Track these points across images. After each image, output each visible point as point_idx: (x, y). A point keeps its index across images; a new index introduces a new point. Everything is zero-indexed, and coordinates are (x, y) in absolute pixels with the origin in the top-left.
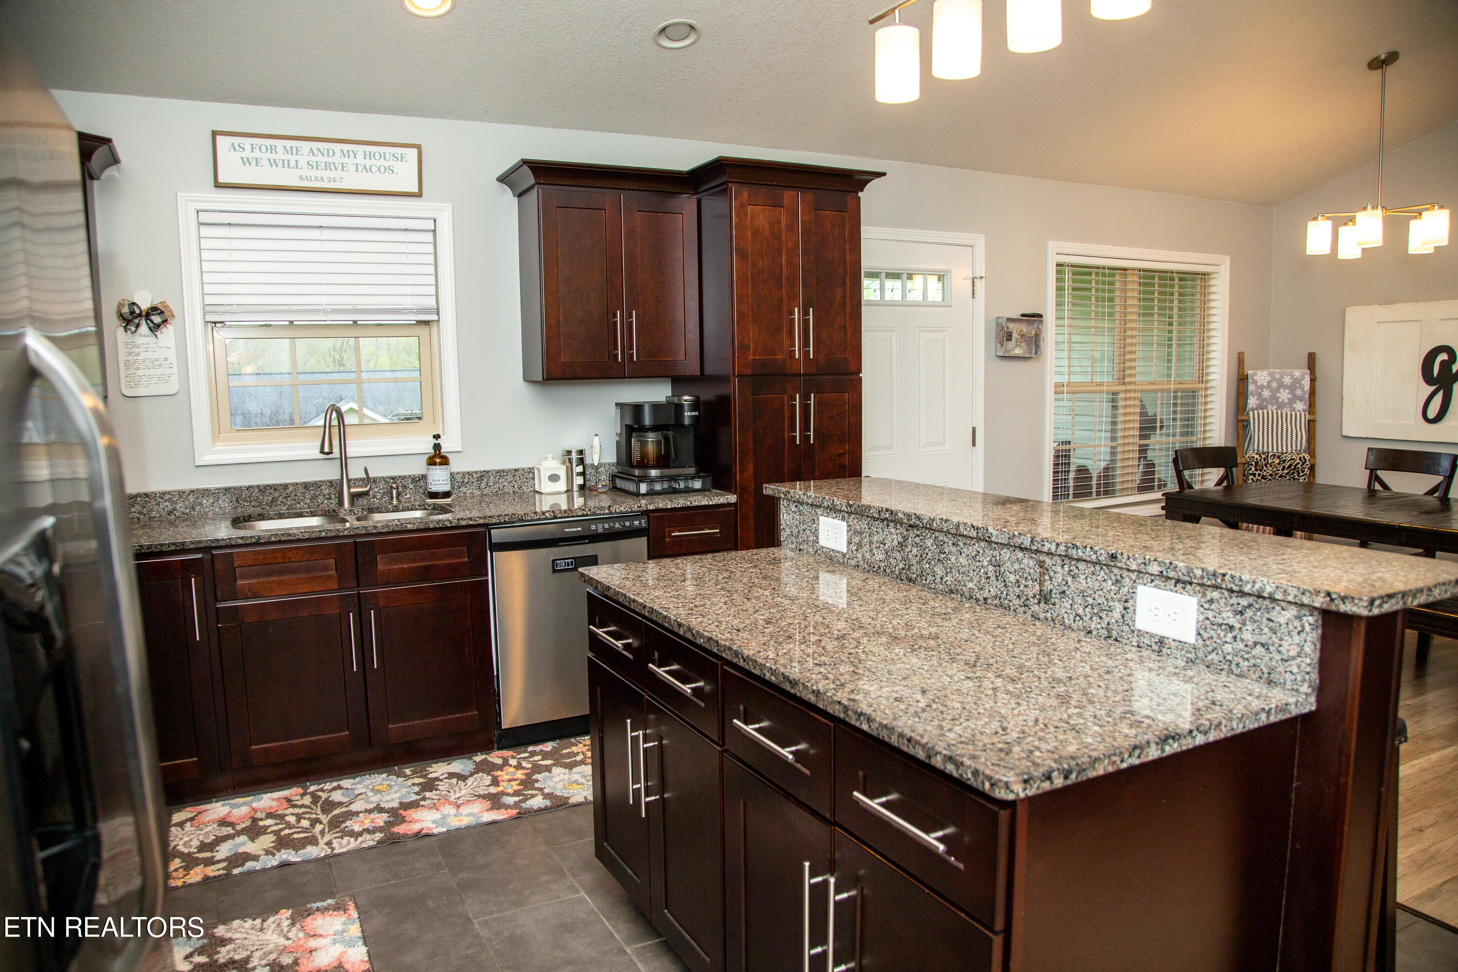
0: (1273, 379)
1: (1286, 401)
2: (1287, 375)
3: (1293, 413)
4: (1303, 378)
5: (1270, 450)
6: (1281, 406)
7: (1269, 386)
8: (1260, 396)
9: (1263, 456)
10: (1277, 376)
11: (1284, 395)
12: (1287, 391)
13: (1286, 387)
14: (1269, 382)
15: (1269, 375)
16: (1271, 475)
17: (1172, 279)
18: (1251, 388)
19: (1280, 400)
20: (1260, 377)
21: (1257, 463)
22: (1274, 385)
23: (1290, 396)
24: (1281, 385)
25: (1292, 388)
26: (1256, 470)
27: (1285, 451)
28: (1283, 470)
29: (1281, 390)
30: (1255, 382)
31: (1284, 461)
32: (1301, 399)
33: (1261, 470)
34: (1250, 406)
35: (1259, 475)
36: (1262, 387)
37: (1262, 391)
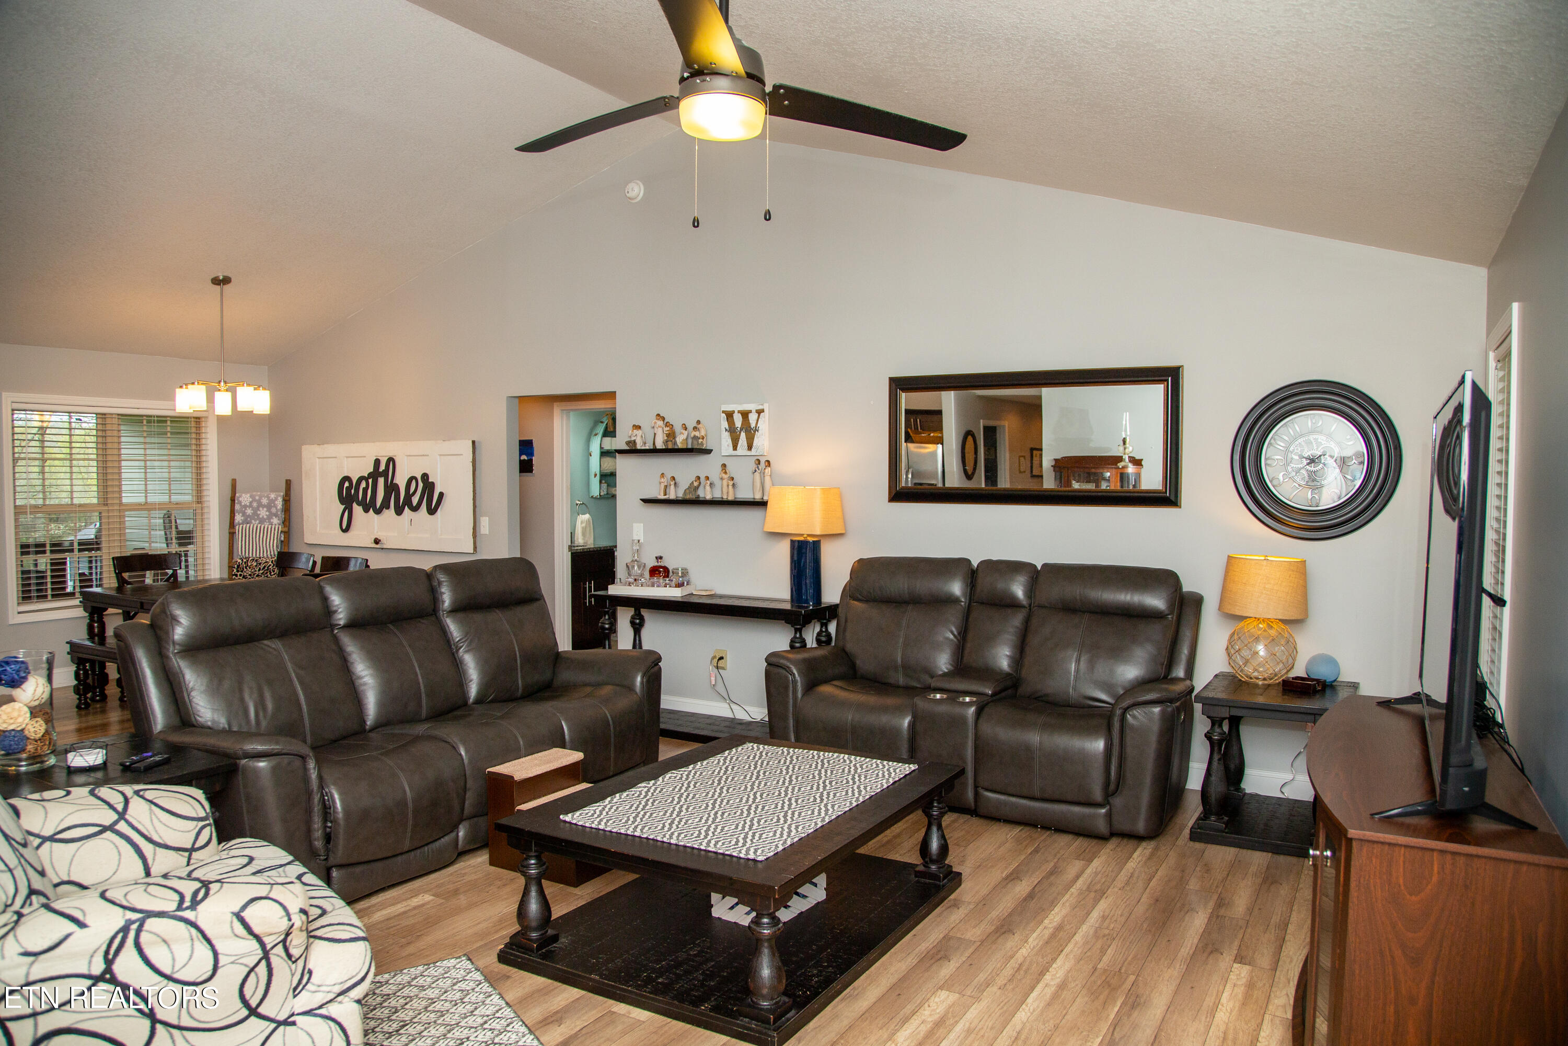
0: (254, 500)
1: (265, 517)
2: (265, 497)
3: (270, 526)
4: (276, 499)
5: (251, 555)
6: (262, 521)
7: (251, 506)
8: (244, 514)
9: (245, 560)
10: (257, 498)
11: (263, 513)
12: (265, 509)
13: (264, 506)
14: (251, 503)
15: (251, 497)
16: (250, 575)
17: (166, 421)
18: (237, 507)
19: (261, 516)
20: (244, 498)
21: (238, 566)
22: (255, 504)
23: (267, 513)
24: (260, 505)
25: (269, 507)
26: (238, 571)
27: (262, 556)
28: (259, 570)
29: (261, 509)
30: (240, 503)
31: (260, 564)
32: (276, 515)
33: (242, 571)
34: (236, 521)
35: (241, 575)
36: (245, 506)
37: (246, 509)
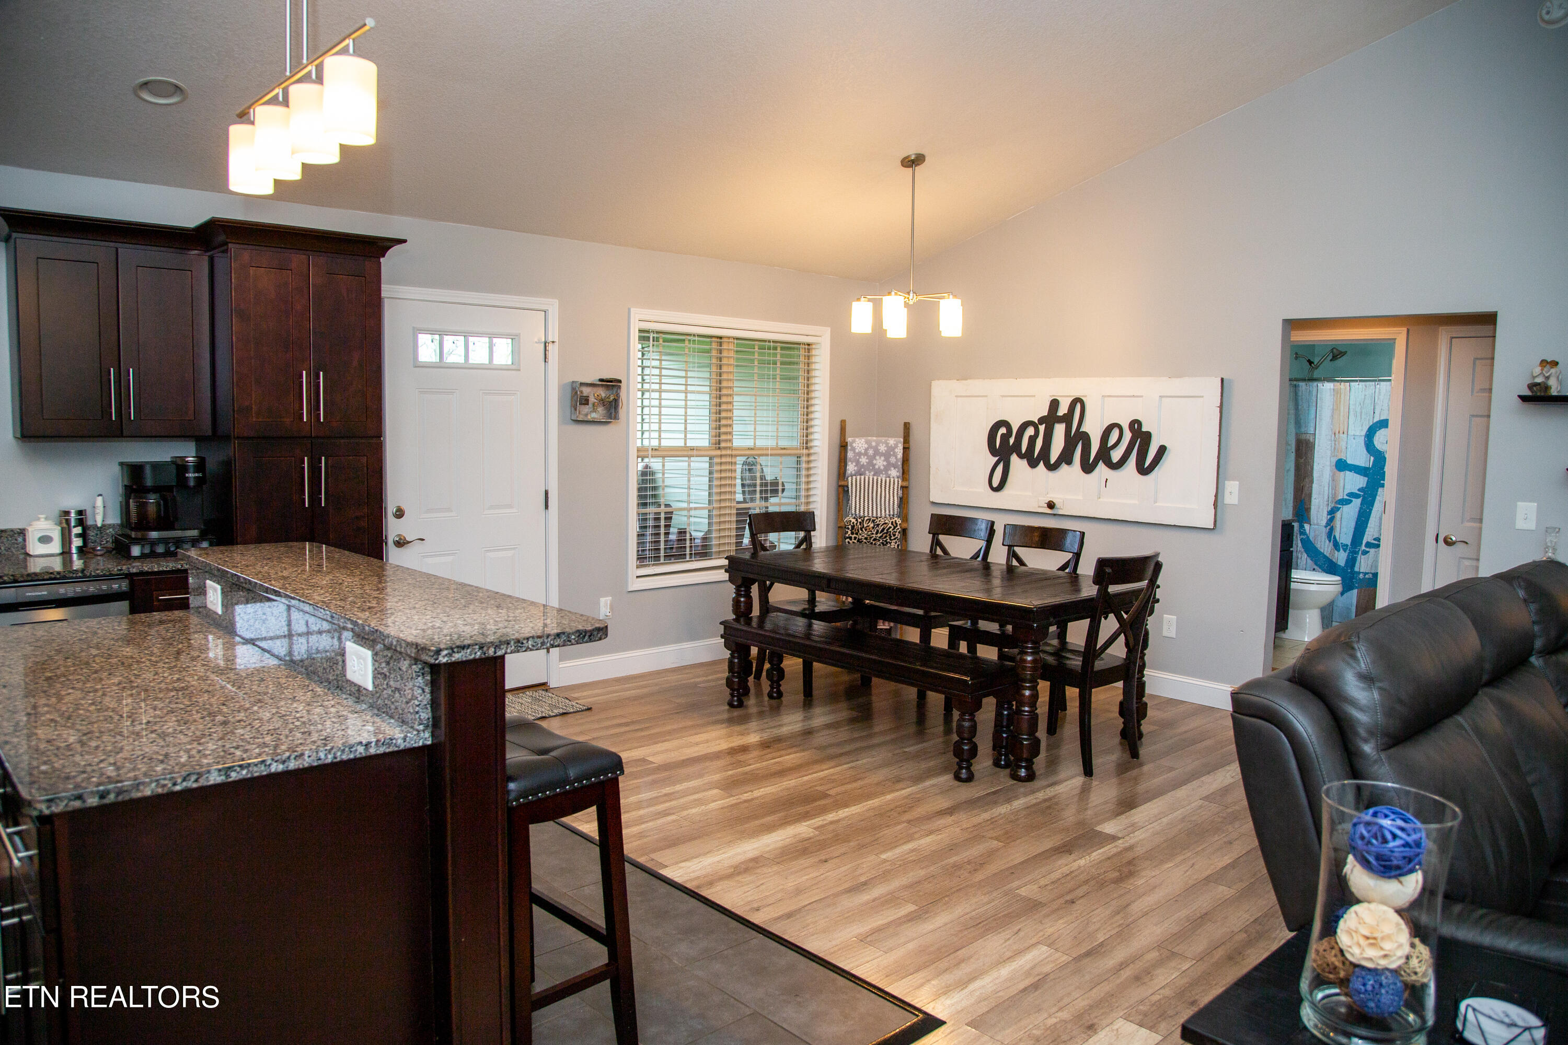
0: (870, 447)
1: (882, 468)
2: (883, 443)
3: (888, 479)
4: (896, 446)
5: (866, 514)
6: (877, 473)
7: (866, 454)
8: (858, 462)
9: (859, 520)
10: (874, 444)
11: (880, 462)
12: (883, 458)
13: (881, 454)
14: (866, 450)
15: (866, 442)
16: (866, 539)
17: (775, 348)
18: (850, 454)
19: (877, 467)
20: (858, 444)
21: (853, 527)
22: (871, 452)
23: (885, 463)
24: (877, 452)
25: (887, 455)
26: (852, 533)
27: (879, 515)
28: (877, 533)
29: (877, 458)
30: (853, 449)
31: (878, 525)
32: (895, 466)
33: (857, 534)
34: (849, 472)
35: (855, 538)
36: (860, 454)
37: (860, 457)
